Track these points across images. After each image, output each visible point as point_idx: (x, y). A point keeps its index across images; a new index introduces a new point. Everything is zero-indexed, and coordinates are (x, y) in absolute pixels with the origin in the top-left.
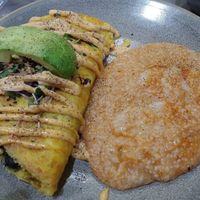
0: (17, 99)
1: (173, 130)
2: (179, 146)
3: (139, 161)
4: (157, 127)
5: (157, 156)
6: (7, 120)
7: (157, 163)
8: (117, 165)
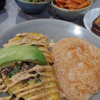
0: (28, 82)
1: (91, 73)
2: (96, 78)
3: (86, 89)
4: (85, 74)
5: (91, 85)
6: (29, 94)
7: (92, 87)
8: (79, 95)
